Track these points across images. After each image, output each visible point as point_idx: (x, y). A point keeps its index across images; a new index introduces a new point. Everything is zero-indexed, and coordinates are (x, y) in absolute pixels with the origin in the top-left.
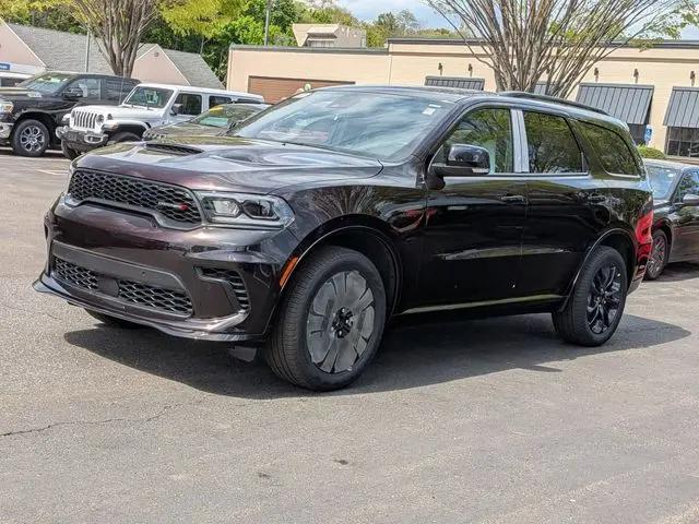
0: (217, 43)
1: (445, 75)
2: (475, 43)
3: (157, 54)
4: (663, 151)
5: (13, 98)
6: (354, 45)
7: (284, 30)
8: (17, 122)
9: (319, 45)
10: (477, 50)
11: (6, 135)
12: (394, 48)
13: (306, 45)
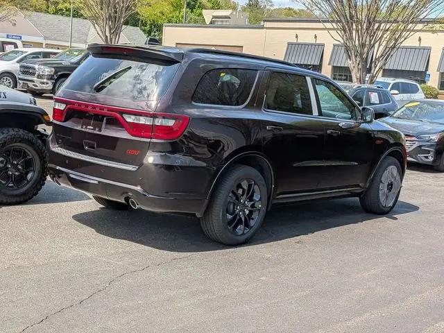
1: (299, 41)
2: (328, 22)
4: (436, 87)
5: (54, 66)
6: (242, 23)
8: (57, 80)
9: (220, 23)
10: (329, 25)
11: (51, 88)
12: (267, 25)
13: (211, 23)
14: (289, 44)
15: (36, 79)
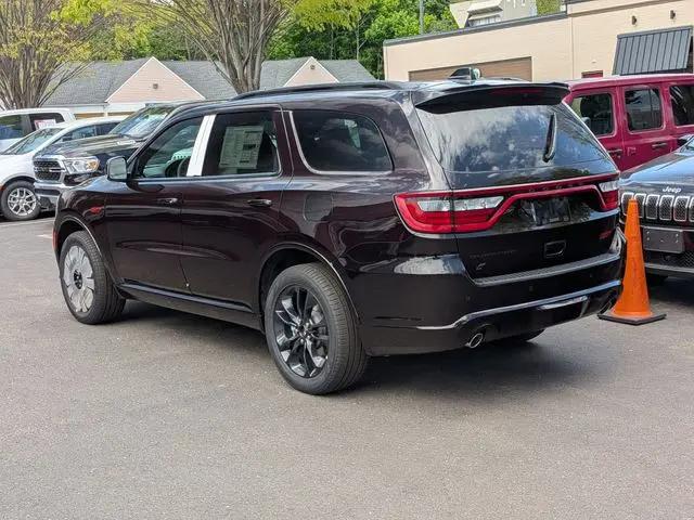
0: (373, 45)
1: (641, 29)
3: (313, 67)
7: (439, 18)
9: (482, 23)
12: (573, 8)
13: (467, 25)
14: (620, 38)
15: (63, 186)
